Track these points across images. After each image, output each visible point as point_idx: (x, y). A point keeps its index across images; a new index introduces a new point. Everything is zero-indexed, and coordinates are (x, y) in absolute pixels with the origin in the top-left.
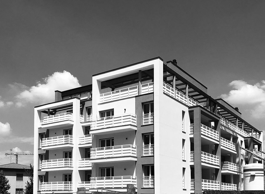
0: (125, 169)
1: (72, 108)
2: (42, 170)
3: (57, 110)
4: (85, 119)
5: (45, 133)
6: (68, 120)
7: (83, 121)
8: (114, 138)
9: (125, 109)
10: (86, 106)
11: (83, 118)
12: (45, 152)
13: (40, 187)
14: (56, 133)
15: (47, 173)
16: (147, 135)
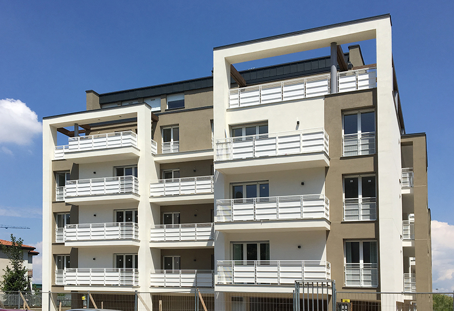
0: (299, 247)
1: (136, 125)
2: (67, 244)
3: (91, 129)
4: (159, 149)
5: (69, 171)
6: (131, 146)
7: (156, 152)
8: (269, 182)
9: (298, 123)
10: (159, 124)
11: (156, 148)
12: (69, 209)
13: (56, 278)
14: (95, 173)
15: (75, 250)
16: (352, 179)
